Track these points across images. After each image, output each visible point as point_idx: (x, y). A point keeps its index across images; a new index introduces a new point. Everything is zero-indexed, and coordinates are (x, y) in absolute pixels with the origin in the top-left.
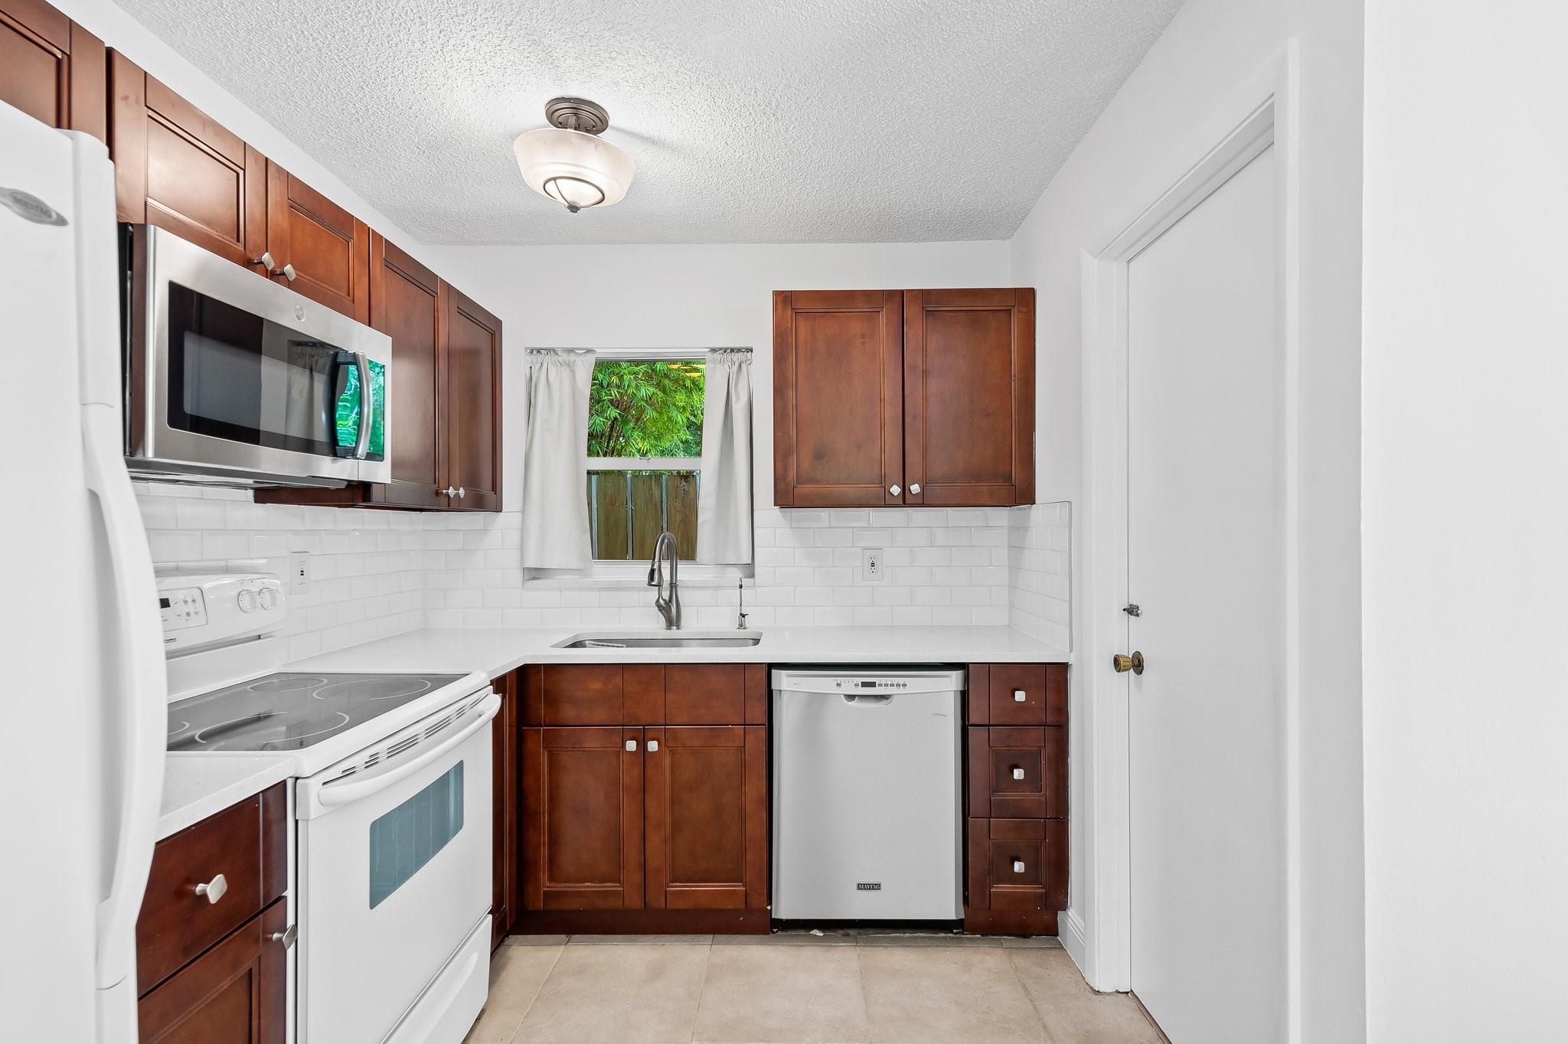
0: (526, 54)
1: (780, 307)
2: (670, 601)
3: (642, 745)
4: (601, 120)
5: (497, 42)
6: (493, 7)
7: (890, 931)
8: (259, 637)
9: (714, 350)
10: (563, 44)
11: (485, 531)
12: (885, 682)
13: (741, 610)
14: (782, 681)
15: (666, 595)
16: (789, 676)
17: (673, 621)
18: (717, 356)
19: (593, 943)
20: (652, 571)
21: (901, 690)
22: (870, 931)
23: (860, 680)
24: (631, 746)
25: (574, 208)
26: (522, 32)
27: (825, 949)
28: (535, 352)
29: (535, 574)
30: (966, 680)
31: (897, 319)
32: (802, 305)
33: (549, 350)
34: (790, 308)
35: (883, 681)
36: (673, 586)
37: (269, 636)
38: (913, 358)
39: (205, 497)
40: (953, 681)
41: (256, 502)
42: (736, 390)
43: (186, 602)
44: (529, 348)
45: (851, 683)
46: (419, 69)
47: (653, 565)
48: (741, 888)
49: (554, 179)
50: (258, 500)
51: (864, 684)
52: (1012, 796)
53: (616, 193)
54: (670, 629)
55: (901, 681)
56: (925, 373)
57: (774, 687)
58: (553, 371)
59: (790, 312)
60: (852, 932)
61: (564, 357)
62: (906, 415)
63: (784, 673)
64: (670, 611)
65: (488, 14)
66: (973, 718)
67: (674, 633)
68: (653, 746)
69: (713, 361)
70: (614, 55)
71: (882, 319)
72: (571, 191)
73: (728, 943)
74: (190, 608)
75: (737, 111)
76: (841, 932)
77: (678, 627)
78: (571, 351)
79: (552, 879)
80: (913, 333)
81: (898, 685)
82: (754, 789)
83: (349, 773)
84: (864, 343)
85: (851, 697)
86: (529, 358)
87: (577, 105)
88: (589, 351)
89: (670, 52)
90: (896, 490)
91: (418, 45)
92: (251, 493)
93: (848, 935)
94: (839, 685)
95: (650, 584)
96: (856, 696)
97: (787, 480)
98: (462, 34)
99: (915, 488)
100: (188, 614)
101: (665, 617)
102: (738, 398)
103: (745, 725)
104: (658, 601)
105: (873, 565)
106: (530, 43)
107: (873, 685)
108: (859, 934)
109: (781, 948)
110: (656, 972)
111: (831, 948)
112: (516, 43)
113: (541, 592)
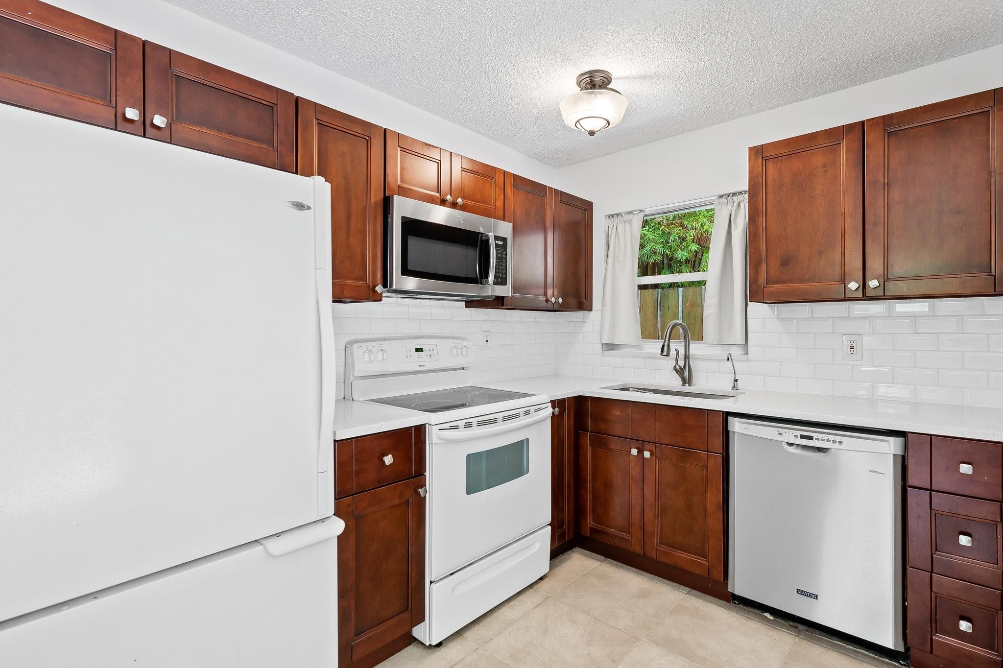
0: (554, 60)
1: (753, 158)
2: (685, 367)
3: (640, 452)
4: (606, 78)
5: (539, 60)
6: (528, 45)
7: (837, 639)
8: (463, 368)
9: (721, 197)
10: (568, 47)
11: (583, 322)
12: (821, 438)
13: (735, 376)
14: (736, 426)
15: (681, 363)
16: (740, 422)
17: (687, 380)
18: (723, 200)
19: (617, 566)
20: (663, 346)
21: (837, 446)
22: (817, 631)
23: (799, 433)
24: (634, 452)
25: (592, 133)
26: (547, 51)
27: (768, 627)
28: (611, 217)
29: (610, 347)
30: (906, 447)
31: (857, 145)
32: (768, 153)
33: (617, 215)
34: (761, 157)
35: (820, 436)
36: (687, 357)
37: (467, 368)
38: (874, 174)
39: (444, 305)
40: (893, 446)
41: (466, 307)
42: (734, 221)
43: (430, 350)
44: (607, 215)
45: (791, 434)
46: (514, 86)
47: (664, 343)
48: (705, 562)
49: (578, 121)
50: (467, 306)
51: (802, 437)
52: (957, 559)
53: (615, 118)
54: (685, 385)
55: (838, 438)
56: (888, 185)
57: (730, 428)
58: (620, 226)
59: (760, 160)
60: (800, 626)
61: (627, 217)
62: (867, 223)
63: (736, 419)
64: (685, 373)
65: (529, 49)
66: (911, 481)
67: (687, 389)
68: (647, 454)
69: (720, 204)
70: (595, 41)
71: (843, 149)
72: (589, 125)
73: (699, 597)
74: (431, 353)
75: (685, 40)
76: (792, 624)
77: (690, 385)
78: (631, 213)
79: (594, 520)
80: (874, 154)
81: (834, 442)
82: (714, 497)
83: (456, 427)
84: (826, 171)
85: (790, 444)
86: (608, 221)
87: (591, 74)
88: (641, 211)
89: (625, 26)
90: (853, 285)
91: (508, 76)
92: (464, 303)
93: (796, 627)
94: (780, 434)
95: (661, 355)
96: (795, 444)
97: (758, 283)
98: (522, 63)
99: (873, 283)
100: (430, 355)
101: (680, 376)
102: (736, 227)
103: (708, 452)
104: (675, 366)
105: (852, 347)
106: (553, 54)
107: (811, 438)
108: (806, 630)
109: (735, 614)
110: (643, 595)
111: (775, 630)
112: (547, 57)
113: (612, 357)
